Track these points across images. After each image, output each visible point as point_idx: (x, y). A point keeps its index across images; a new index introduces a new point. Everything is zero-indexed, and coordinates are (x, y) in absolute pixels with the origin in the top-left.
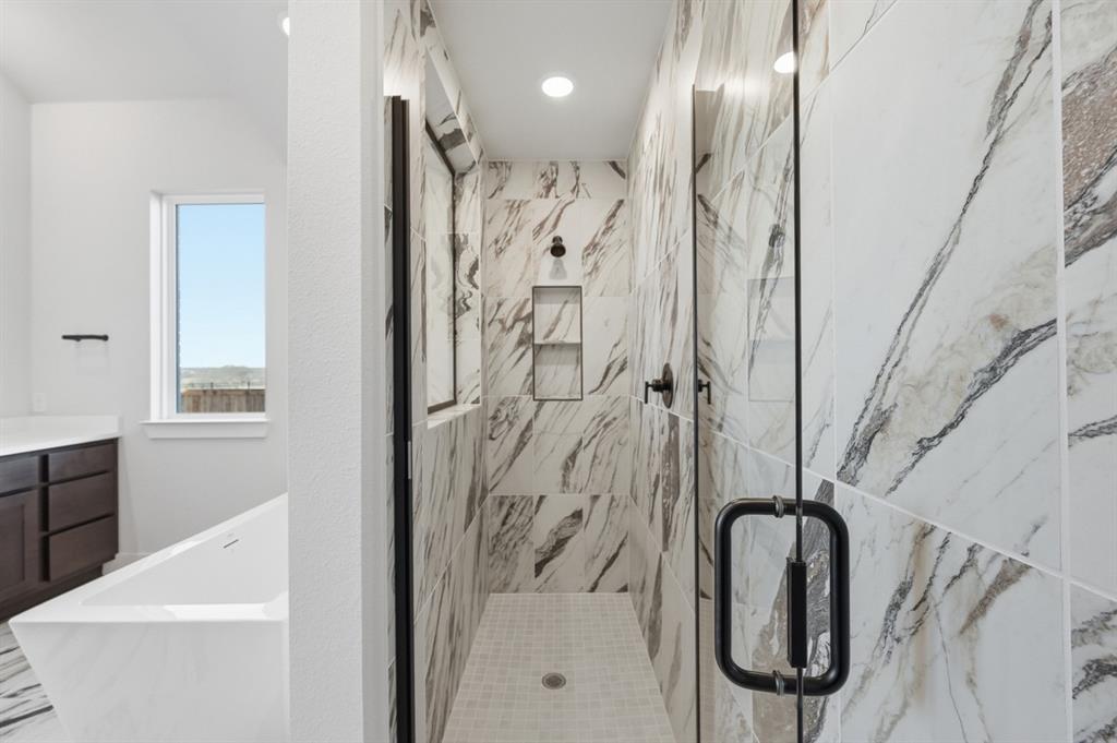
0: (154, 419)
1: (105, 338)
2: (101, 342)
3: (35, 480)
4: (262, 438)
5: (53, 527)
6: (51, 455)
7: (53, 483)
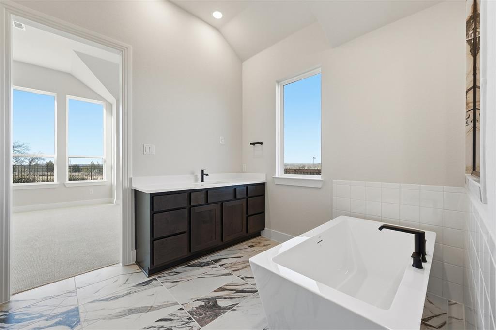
0: (277, 176)
1: (262, 144)
2: (260, 145)
3: (245, 196)
4: (320, 188)
5: (249, 214)
6: (249, 187)
7: (250, 197)
